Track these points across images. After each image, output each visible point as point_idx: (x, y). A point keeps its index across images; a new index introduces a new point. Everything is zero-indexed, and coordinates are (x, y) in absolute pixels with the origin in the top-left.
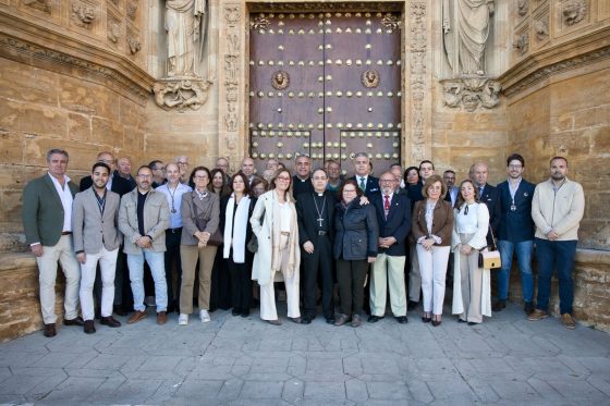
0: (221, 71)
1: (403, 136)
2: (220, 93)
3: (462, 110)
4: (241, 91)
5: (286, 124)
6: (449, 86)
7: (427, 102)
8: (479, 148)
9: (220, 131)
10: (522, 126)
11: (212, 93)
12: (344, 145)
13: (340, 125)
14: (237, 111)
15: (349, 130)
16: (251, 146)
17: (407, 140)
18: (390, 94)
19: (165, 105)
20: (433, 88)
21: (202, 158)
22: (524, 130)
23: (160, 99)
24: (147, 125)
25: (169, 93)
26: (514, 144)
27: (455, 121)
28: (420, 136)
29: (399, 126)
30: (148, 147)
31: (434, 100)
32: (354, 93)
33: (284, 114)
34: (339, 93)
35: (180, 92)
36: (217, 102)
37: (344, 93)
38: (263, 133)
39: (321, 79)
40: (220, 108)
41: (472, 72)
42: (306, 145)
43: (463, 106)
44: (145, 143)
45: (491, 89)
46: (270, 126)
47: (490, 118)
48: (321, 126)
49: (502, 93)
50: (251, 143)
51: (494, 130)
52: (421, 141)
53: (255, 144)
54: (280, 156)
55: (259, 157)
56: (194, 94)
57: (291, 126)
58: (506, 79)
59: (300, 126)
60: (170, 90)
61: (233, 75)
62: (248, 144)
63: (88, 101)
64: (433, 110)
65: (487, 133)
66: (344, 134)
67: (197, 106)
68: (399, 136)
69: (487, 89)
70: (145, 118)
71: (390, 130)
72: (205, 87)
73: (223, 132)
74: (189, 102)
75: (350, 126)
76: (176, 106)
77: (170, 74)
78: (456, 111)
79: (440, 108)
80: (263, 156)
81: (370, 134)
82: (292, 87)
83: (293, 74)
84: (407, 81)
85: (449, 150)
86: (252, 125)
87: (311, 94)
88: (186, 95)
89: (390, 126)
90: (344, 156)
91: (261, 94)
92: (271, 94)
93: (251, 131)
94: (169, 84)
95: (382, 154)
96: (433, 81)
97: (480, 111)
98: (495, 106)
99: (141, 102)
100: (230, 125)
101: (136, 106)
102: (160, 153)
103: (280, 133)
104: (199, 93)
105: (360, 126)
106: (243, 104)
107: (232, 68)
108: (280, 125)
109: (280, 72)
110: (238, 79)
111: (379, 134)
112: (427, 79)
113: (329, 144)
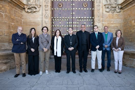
0: (43, 2)
1: (94, 20)
2: (43, 8)
3: (110, 13)
4: (49, 8)
5: (62, 17)
6: (107, 6)
7: (101, 11)
8: (115, 24)
9: (43, 19)
10: (127, 17)
11: (41, 8)
12: (78, 23)
13: (77, 18)
14: (48, 13)
15: (79, 19)
16: (52, 24)
17: (95, 21)
18: (90, 9)
19: (28, 12)
20: (103, 7)
21: (38, 27)
22: (128, 18)
23: (26, 10)
24: (23, 17)
25: (29, 8)
26: (125, 22)
27: (109, 16)
28: (99, 20)
29: (93, 18)
30: (23, 23)
31: (103, 10)
32: (81, 9)
33: (61, 15)
34: (77, 9)
35: (32, 8)
36: (42, 11)
37: (78, 9)
38: (56, 20)
39: (71, 5)
40: (43, 12)
41: (113, 2)
42: (68, 23)
43: (111, 12)
44: (22, 22)
45: (118, 7)
46: (57, 18)
47: (118, 15)
48: (71, 18)
49: (121, 8)
50: (52, 22)
51: (119, 19)
52: (99, 22)
53: (53, 23)
54: (60, 26)
55: (54, 26)
56: (36, 9)
57: (63, 18)
58: (123, 4)
59: (66, 18)
60: (29, 7)
61: (47, 3)
62: (51, 23)
63: (3, 9)
64: (103, 13)
65: (117, 19)
66: (78, 20)
67: (37, 12)
68: (93, 20)
69: (117, 7)
70: (22, 15)
71: (91, 19)
72: (39, 7)
73: (44, 19)
74: (34, 11)
75: (79, 18)
76: (31, 12)
77: (29, 3)
78: (109, 13)
79: (104, 13)
80: (55, 26)
81: (85, 20)
82: (64, 7)
83: (64, 3)
84: (95, 5)
85: (107, 24)
86: (52, 18)
87: (69, 9)
88: (34, 9)
89: (91, 18)
90: (78, 26)
91: (55, 9)
92: (58, 9)
93: (52, 19)
94: (29, 6)
95: (89, 26)
96: (102, 5)
97: (115, 13)
98: (120, 12)
99: (21, 11)
100: (46, 17)
101: (19, 12)
102: (27, 25)
103: (60, 20)
104: (37, 8)
105: (82, 18)
106: (50, 11)
107: (47, 1)
108: (60, 18)
109: (60, 3)
110: (48, 5)
111: (87, 20)
112: (101, 5)
113: (74, 23)
